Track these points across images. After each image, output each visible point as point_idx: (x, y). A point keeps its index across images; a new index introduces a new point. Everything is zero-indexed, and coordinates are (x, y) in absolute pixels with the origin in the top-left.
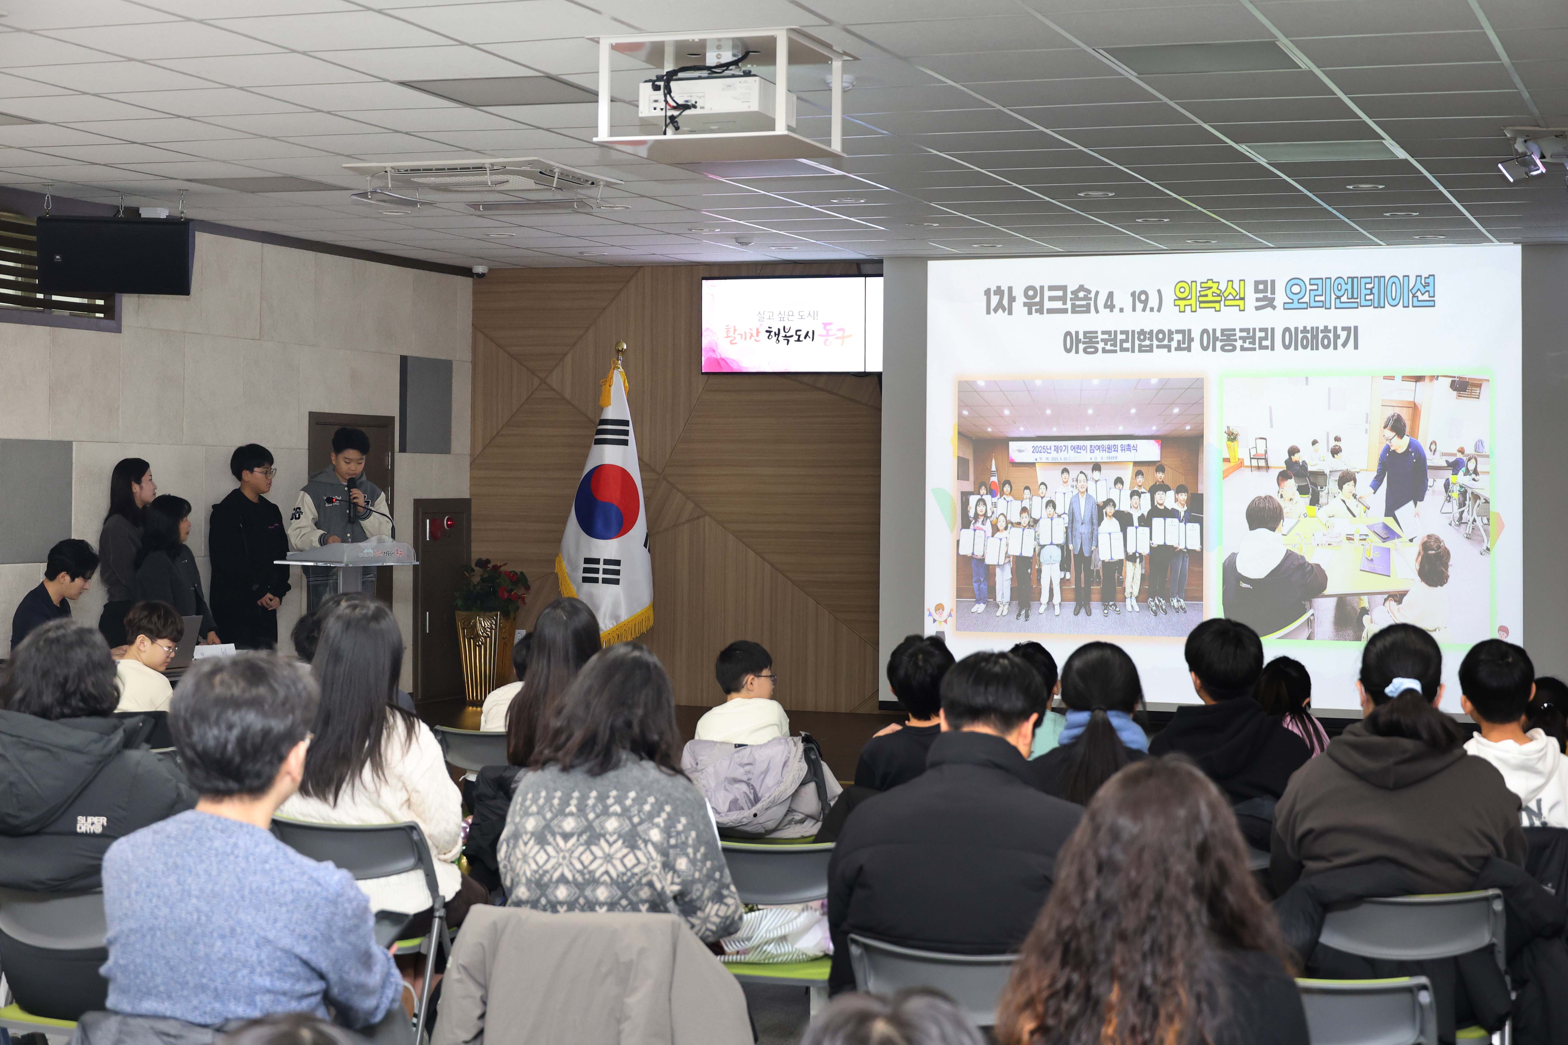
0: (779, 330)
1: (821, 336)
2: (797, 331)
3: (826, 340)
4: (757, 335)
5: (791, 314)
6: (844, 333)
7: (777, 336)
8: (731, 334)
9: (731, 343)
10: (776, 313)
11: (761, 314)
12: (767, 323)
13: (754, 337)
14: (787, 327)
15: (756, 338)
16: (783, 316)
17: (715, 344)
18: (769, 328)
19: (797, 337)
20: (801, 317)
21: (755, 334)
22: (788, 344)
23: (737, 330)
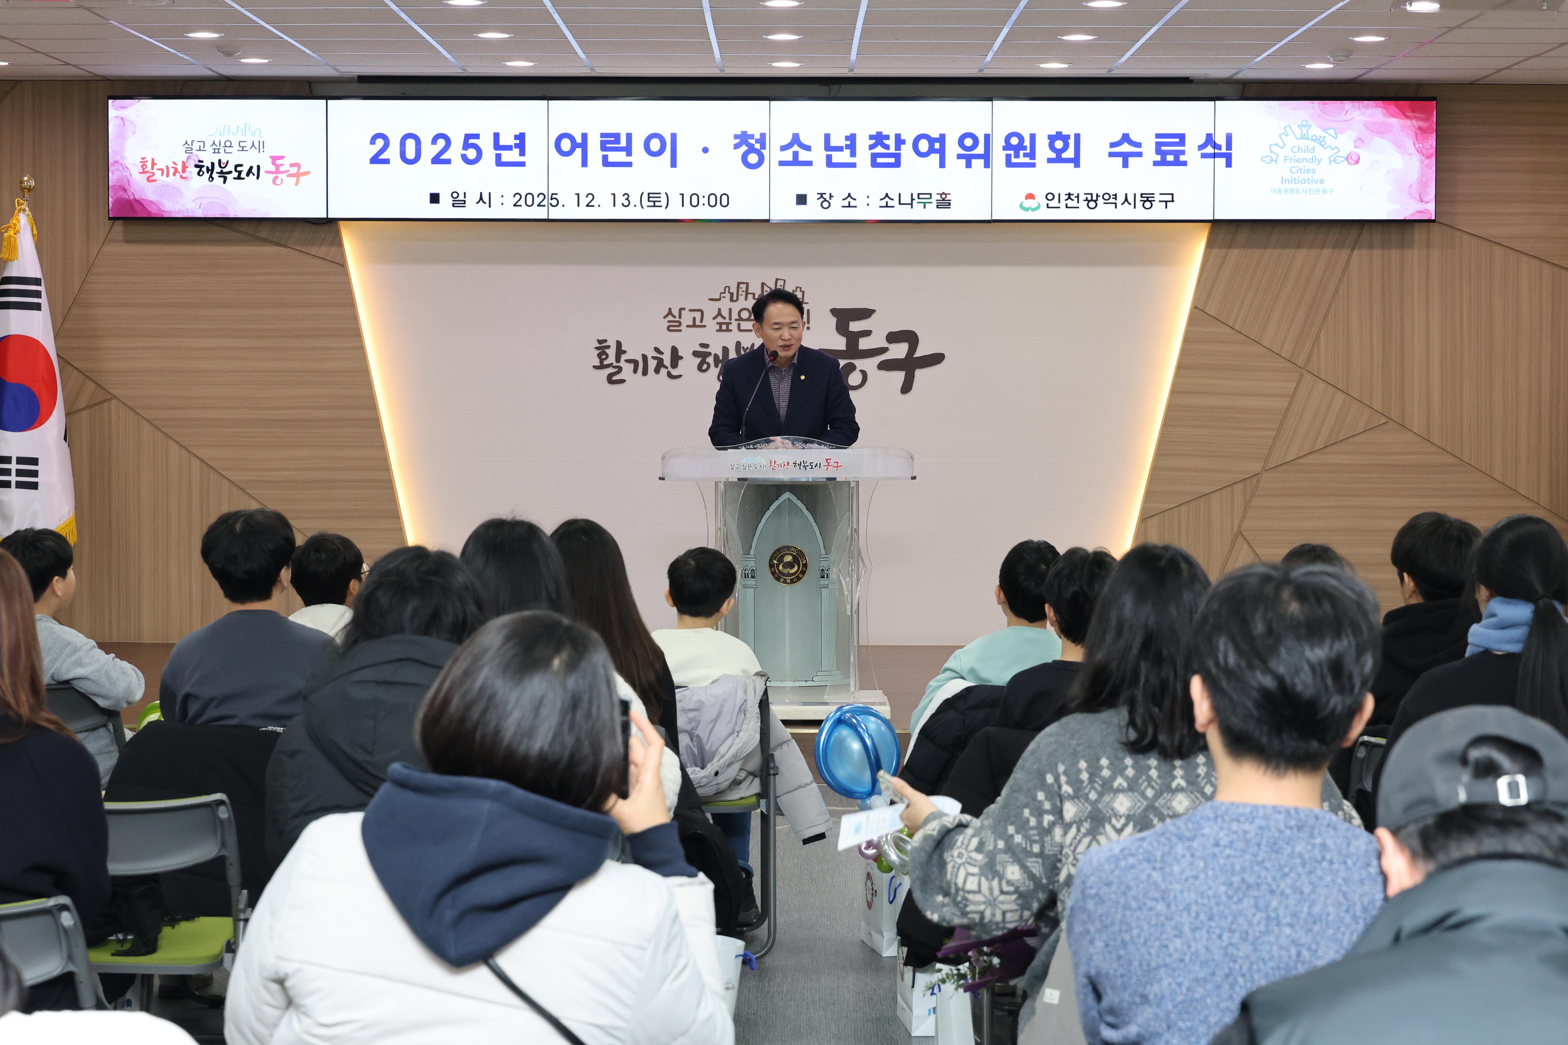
0: (213, 164)
1: (267, 172)
2: (236, 166)
3: (276, 178)
4: (184, 171)
5: (228, 144)
6: (299, 169)
7: (210, 172)
8: (149, 168)
9: (148, 180)
10: (208, 143)
11: (190, 144)
12: (197, 156)
13: (179, 173)
14: (224, 161)
15: (182, 174)
16: (218, 147)
17: (127, 181)
18: (200, 161)
19: (237, 173)
20: (241, 149)
21: (180, 169)
22: (224, 182)
23: (156, 164)
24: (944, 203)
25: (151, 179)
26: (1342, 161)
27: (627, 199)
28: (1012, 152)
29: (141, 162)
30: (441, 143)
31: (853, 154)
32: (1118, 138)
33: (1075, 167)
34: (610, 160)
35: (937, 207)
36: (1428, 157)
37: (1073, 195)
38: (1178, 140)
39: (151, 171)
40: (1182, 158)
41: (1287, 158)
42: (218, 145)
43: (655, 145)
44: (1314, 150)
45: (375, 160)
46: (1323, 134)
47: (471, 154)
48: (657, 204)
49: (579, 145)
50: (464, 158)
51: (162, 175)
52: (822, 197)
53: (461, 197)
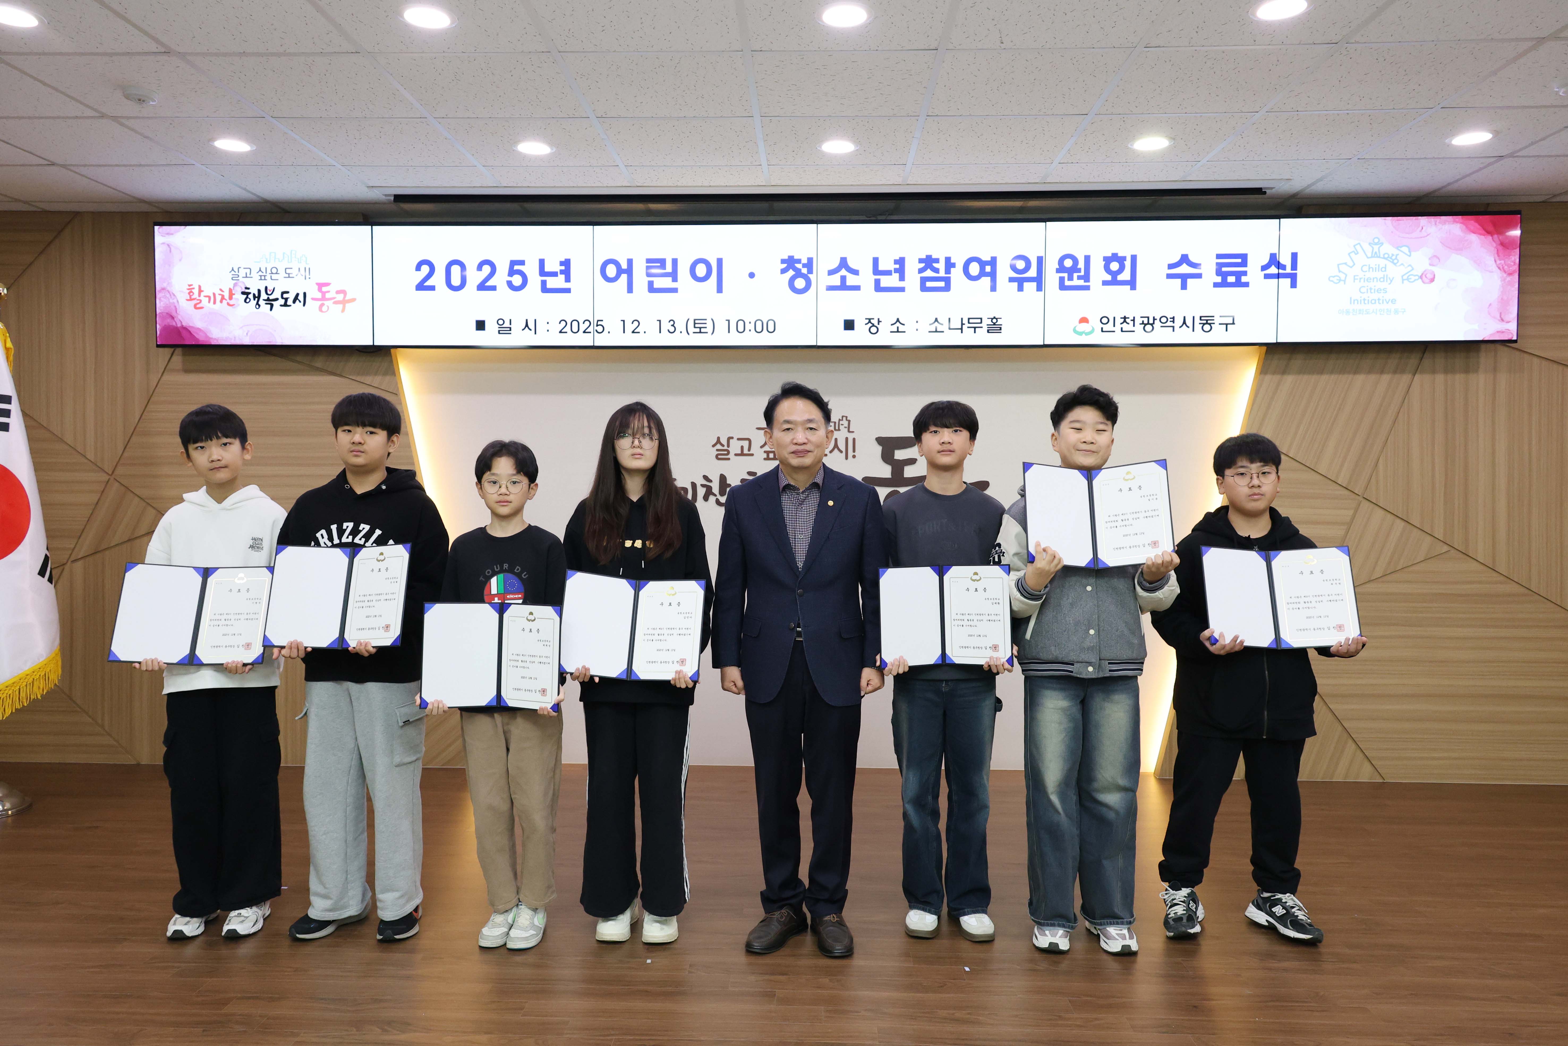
0: (259, 291)
1: (313, 299)
2: (283, 293)
3: (322, 305)
4: (231, 298)
5: (274, 271)
6: (345, 297)
7: (256, 299)
8: (196, 295)
9: (195, 307)
10: (255, 270)
11: (237, 271)
12: (244, 283)
13: (226, 300)
14: (270, 288)
15: (228, 301)
16: (264, 274)
17: (174, 308)
18: (246, 288)
19: (284, 300)
20: (287, 275)
21: (227, 296)
22: (271, 310)
23: (203, 291)
24: (995, 327)
25: (198, 306)
26: (1415, 280)
27: (673, 325)
28: (1066, 275)
29: (188, 289)
30: (487, 269)
31: (902, 278)
32: (1177, 258)
33: (1131, 289)
34: (656, 286)
35: (988, 332)
36: (1510, 274)
37: (1128, 318)
38: (1239, 260)
39: (198, 298)
40: (1244, 279)
41: (1356, 277)
42: (265, 272)
43: (701, 270)
44: (1385, 268)
45: (421, 287)
46: (1396, 252)
47: (517, 280)
48: (703, 330)
49: (624, 271)
50: (510, 284)
51: (209, 302)
52: (870, 322)
53: (507, 324)
